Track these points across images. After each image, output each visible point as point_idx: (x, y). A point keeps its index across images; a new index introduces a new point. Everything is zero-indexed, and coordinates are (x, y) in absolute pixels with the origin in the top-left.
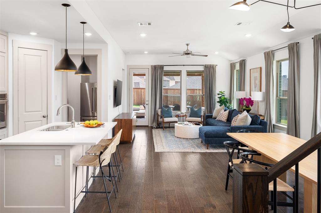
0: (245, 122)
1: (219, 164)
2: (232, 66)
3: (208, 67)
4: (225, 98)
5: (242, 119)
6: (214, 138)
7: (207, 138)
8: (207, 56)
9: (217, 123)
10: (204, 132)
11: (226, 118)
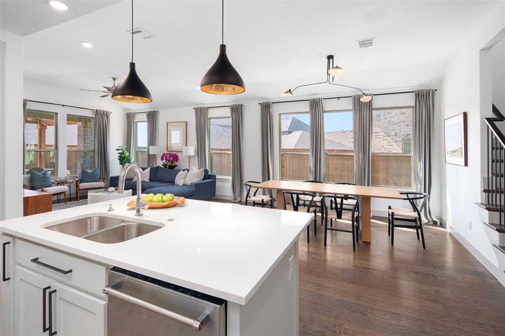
2: (130, 117)
3: (101, 114)
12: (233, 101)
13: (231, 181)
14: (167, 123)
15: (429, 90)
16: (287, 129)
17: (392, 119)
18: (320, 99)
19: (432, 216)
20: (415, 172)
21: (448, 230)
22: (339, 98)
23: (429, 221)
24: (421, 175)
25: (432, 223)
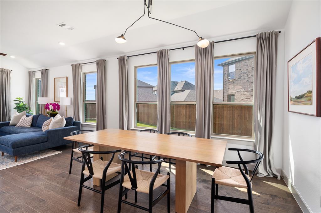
0: (61, 124)
1: (45, 175)
2: (31, 74)
4: (24, 105)
5: (57, 122)
6: (26, 147)
7: (16, 149)
8: (6, 55)
9: (21, 130)
10: (10, 143)
11: (30, 124)
12: (98, 57)
13: (96, 127)
14: (55, 79)
15: (272, 33)
16: (181, 89)
17: (250, 80)
18: (166, 51)
19: (272, 169)
20: (255, 122)
21: (290, 189)
22: (183, 48)
23: (269, 175)
24: (262, 124)
25: (272, 176)
